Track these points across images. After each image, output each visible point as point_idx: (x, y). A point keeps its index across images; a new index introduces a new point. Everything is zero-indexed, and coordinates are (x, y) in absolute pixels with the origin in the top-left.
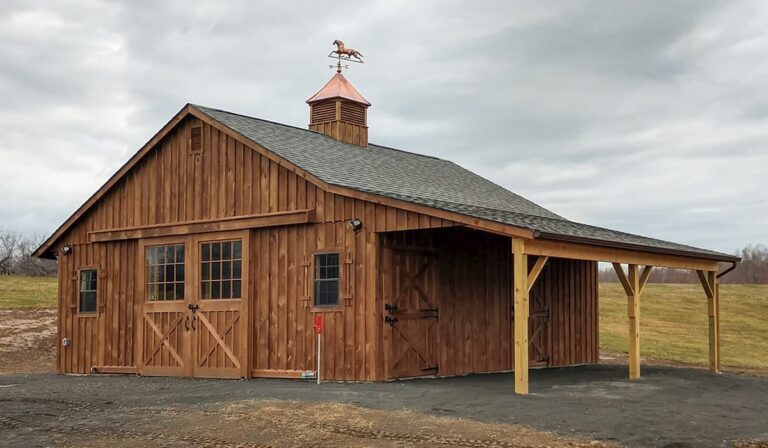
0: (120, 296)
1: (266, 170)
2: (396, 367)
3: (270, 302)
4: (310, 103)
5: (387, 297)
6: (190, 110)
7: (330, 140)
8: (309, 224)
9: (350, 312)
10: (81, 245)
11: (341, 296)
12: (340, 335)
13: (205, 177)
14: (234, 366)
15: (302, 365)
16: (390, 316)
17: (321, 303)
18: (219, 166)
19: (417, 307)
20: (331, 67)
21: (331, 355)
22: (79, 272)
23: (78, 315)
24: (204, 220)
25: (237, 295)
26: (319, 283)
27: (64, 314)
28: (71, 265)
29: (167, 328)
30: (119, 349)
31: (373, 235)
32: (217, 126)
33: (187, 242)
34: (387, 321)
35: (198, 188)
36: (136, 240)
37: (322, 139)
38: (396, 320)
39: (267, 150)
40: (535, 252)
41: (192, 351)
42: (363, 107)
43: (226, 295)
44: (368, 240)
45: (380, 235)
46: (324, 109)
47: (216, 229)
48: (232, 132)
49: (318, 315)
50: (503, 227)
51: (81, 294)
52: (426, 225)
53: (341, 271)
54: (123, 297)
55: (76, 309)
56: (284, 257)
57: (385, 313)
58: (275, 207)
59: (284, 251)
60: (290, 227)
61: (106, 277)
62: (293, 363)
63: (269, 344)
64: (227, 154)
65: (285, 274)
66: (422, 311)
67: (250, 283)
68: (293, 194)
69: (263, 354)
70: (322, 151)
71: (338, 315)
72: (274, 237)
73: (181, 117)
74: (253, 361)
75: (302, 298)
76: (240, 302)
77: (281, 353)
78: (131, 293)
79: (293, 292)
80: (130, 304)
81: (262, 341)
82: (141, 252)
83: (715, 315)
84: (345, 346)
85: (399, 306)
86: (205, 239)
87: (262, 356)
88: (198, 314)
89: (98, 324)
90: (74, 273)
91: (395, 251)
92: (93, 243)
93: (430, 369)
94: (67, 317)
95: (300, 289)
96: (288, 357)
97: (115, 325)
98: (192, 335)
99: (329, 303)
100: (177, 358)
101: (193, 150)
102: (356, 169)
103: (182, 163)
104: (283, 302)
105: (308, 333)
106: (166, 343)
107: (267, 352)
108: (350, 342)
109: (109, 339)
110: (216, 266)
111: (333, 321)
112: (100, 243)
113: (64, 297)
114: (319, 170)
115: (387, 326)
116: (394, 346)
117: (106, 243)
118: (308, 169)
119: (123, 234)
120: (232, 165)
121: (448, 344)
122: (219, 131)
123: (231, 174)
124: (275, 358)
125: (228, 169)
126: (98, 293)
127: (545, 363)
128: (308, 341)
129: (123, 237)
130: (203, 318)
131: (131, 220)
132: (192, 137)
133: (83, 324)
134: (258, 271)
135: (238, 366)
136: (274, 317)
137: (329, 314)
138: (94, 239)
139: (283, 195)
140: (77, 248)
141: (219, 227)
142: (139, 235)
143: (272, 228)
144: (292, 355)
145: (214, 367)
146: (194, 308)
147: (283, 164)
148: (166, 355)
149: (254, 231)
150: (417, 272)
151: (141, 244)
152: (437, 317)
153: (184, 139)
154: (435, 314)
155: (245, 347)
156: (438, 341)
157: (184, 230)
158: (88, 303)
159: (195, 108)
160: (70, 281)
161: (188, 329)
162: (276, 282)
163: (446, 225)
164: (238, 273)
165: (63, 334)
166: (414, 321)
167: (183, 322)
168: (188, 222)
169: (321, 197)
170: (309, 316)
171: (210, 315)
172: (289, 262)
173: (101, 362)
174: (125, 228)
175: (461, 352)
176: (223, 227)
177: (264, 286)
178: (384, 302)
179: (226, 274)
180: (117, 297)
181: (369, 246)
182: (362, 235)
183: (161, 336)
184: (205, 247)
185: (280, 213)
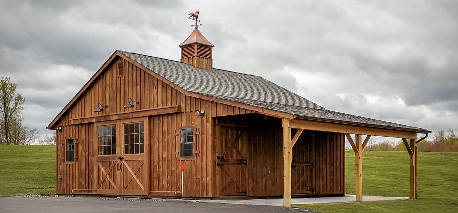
0: (85, 153)
1: (156, 84)
2: (223, 190)
3: (158, 155)
4: (181, 47)
5: (217, 153)
6: (118, 54)
7: (191, 67)
8: (177, 113)
9: (198, 160)
10: (66, 126)
11: (194, 151)
12: (194, 172)
13: (126, 89)
14: (141, 189)
15: (175, 189)
16: (220, 162)
17: (184, 156)
18: (133, 83)
19: (235, 158)
20: (192, 26)
21: (189, 183)
22: (65, 140)
23: (66, 163)
24: (126, 112)
25: (142, 151)
26: (183, 145)
27: (59, 162)
28: (62, 137)
29: (108, 169)
30: (85, 180)
31: (210, 118)
32: (131, 61)
33: (117, 124)
34: (218, 165)
35: (122, 95)
36: (93, 123)
37: (187, 67)
38: (223, 165)
39: (156, 74)
40: (295, 127)
41: (120, 181)
42: (209, 47)
43: (137, 152)
44: (207, 121)
45: (214, 119)
46: (188, 49)
47: (131, 117)
48: (139, 65)
49: (182, 162)
50: (277, 113)
51: (67, 152)
52: (237, 113)
53: (194, 138)
54: (87, 153)
55: (64, 159)
56: (165, 131)
57: (217, 161)
58: (160, 105)
59: (165, 128)
60: (168, 115)
61: (79, 143)
62: (170, 187)
63: (158, 177)
64: (136, 77)
65: (166, 140)
66: (237, 160)
67: (148, 145)
68: (169, 97)
69: (155, 183)
70: (186, 73)
71: (193, 162)
72: (160, 120)
73: (113, 57)
74: (150, 187)
75: (174, 152)
76: (144, 155)
77: (164, 182)
78: (90, 151)
79: (170, 149)
80: (90, 157)
81: (155, 176)
82: (95, 129)
83: (414, 165)
84: (196, 178)
85: (224, 157)
86: (127, 122)
87: (155, 184)
88: (123, 161)
89: (75, 168)
90: (63, 141)
91: (223, 127)
92: (72, 125)
93: (242, 192)
94: (60, 164)
95: (173, 148)
96: (167, 185)
97: (83, 168)
98: (120, 173)
99: (188, 155)
100: (113, 185)
101: (119, 75)
102: (204, 83)
103: (114, 82)
104: (165, 155)
105: (178, 171)
106: (108, 177)
107: (157, 182)
108: (199, 176)
109: (81, 175)
110: (132, 136)
111: (190, 165)
112: (75, 125)
113: (59, 153)
114: (183, 84)
115: (218, 168)
116: (222, 179)
117: (79, 125)
118: (177, 83)
119: (86, 120)
120: (139, 82)
121: (252, 179)
122: (132, 64)
123: (138, 87)
124: (161, 185)
125: (137, 84)
126: (75, 151)
127: (311, 192)
128: (178, 175)
129: (86, 122)
130: (125, 164)
131: (90, 113)
132: (119, 68)
133: (68, 167)
134: (153, 138)
135: (143, 189)
136: (161, 163)
137: (188, 161)
138: (72, 123)
139: (165, 97)
140: (65, 128)
141: (132, 116)
142: (94, 120)
143: (159, 116)
144: (170, 184)
145: (131, 190)
146: (121, 159)
147: (164, 81)
148: (108, 183)
149: (150, 117)
150: (235, 139)
151: (95, 125)
152: (246, 164)
153: (115, 69)
154: (245, 162)
155: (147, 179)
156: (247, 176)
157: (116, 118)
158: (70, 157)
159: (120, 52)
160: (61, 145)
161: (118, 169)
162: (161, 144)
163: (248, 112)
164: (143, 140)
165: (59, 173)
166: (233, 166)
167: (116, 166)
168: (117, 113)
169: (183, 99)
170: (178, 162)
171: (128, 162)
172: (168, 134)
173: (77, 187)
174: (87, 117)
175: (260, 184)
176: (135, 116)
177: (156, 146)
178: (217, 155)
179: (137, 141)
180: (84, 153)
181: (208, 124)
182: (205, 118)
183: (105, 173)
184: (126, 127)
185: (163, 107)
